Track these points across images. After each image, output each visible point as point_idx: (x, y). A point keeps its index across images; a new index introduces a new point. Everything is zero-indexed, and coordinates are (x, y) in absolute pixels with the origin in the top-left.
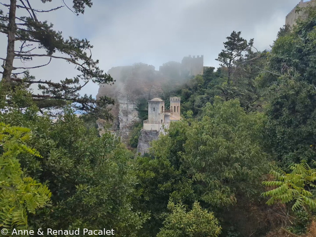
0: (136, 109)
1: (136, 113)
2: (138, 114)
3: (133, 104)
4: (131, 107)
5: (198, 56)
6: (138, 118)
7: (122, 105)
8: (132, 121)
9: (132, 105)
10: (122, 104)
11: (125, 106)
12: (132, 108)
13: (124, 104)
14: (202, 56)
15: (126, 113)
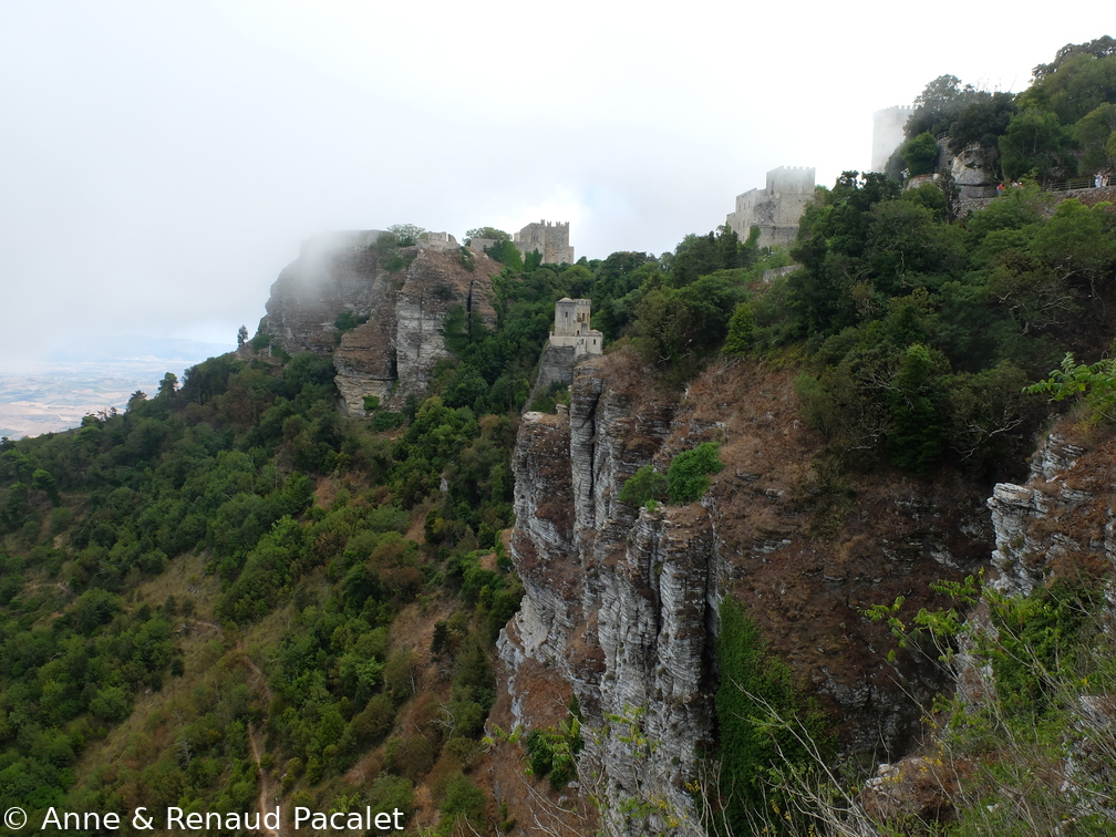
0: (440, 331)
1: (439, 340)
2: (445, 343)
3: (435, 319)
4: (428, 326)
5: (558, 224)
6: (444, 352)
7: (407, 322)
8: (432, 358)
9: (432, 323)
10: (407, 319)
11: (415, 323)
12: (431, 328)
13: (412, 319)
14: (567, 224)
15: (417, 340)
